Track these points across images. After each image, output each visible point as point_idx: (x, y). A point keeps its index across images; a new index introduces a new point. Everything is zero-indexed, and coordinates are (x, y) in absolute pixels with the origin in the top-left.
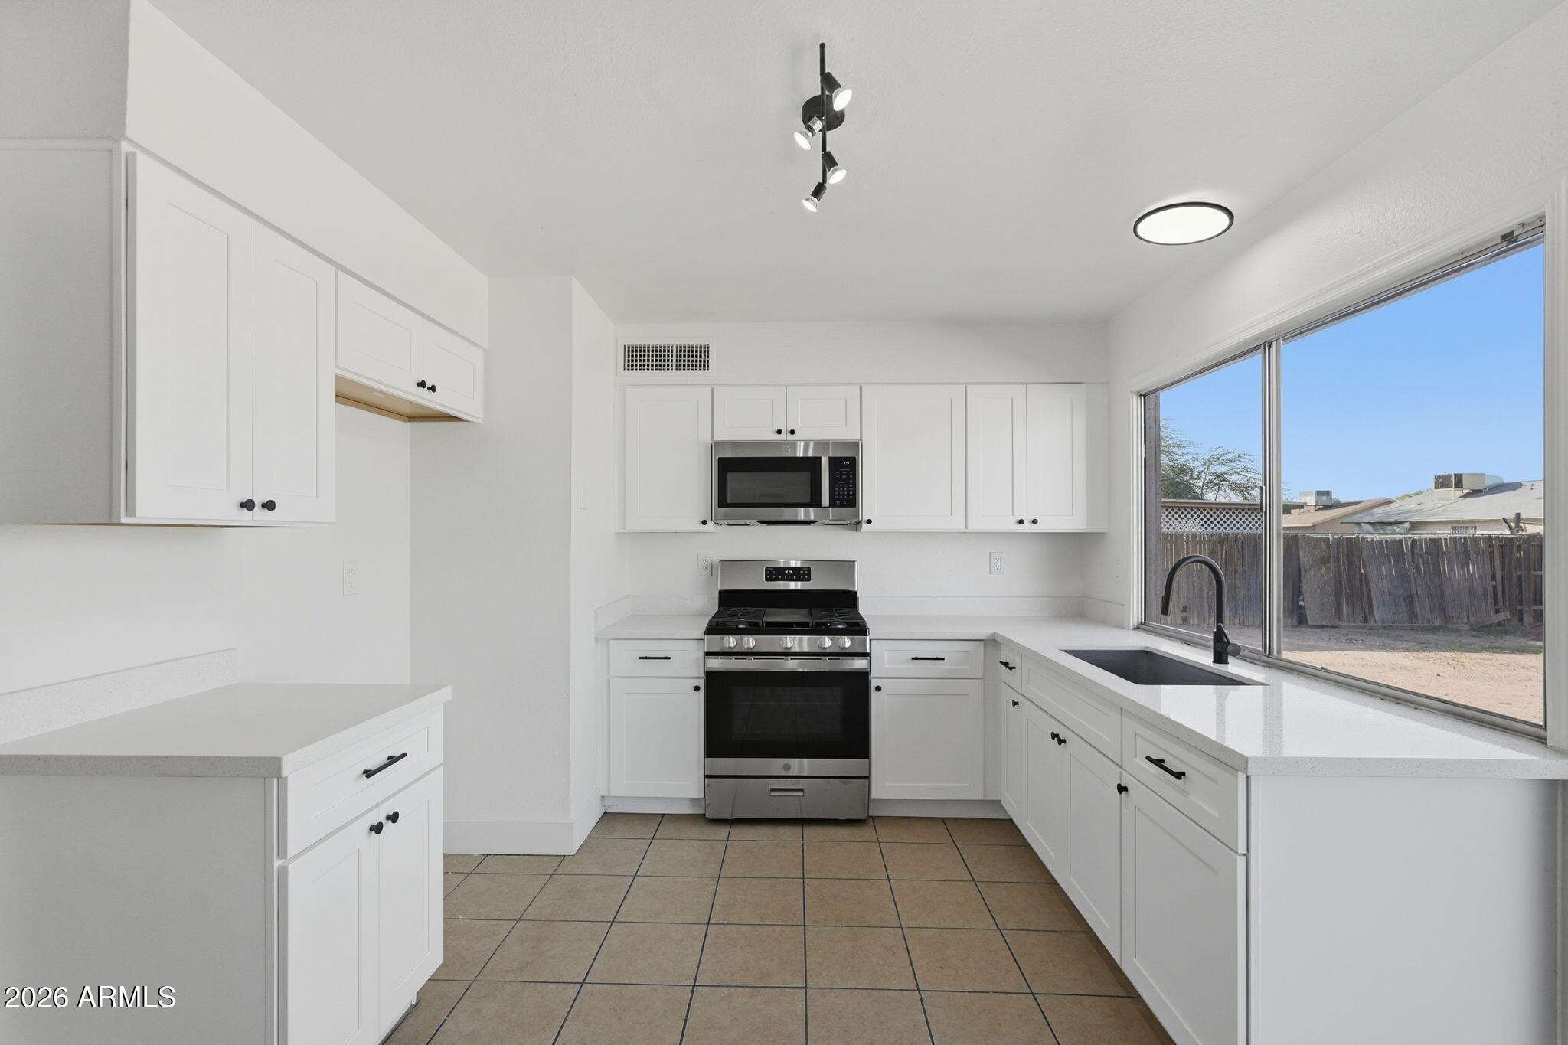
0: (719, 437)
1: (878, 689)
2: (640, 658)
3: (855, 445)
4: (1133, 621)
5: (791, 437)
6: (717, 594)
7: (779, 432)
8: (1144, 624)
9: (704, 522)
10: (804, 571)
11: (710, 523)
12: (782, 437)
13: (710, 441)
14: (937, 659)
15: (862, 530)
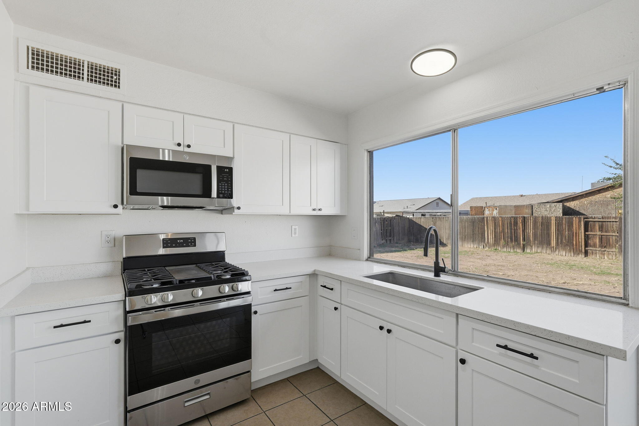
0: (128, 141)
1: (256, 312)
2: (55, 327)
3: (231, 159)
4: (365, 257)
5: (187, 150)
6: (122, 260)
7: (179, 145)
8: (369, 258)
9: (116, 206)
10: (192, 240)
11: (120, 207)
12: (180, 149)
13: (120, 145)
14: (287, 288)
15: (233, 213)
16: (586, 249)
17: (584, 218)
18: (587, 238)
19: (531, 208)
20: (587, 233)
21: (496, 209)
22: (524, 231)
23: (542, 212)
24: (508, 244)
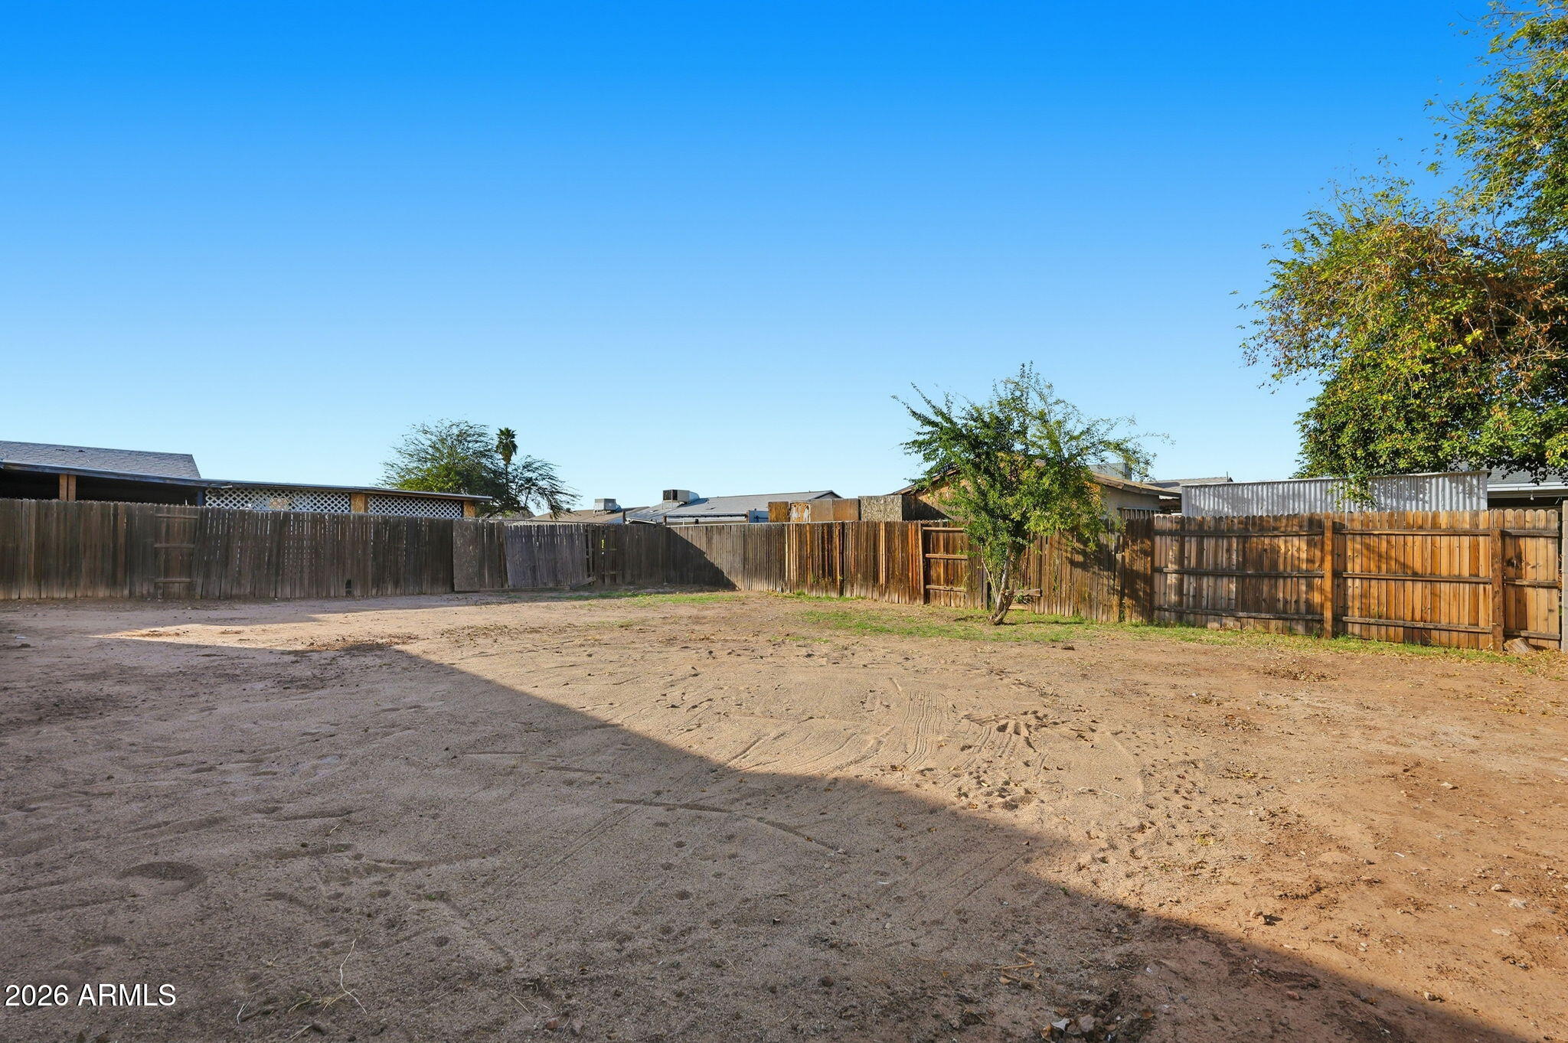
16: (928, 587)
17: (922, 525)
18: (927, 563)
19: (857, 503)
20: (927, 555)
21: (808, 507)
22: (842, 553)
23: (871, 514)
24: (818, 582)
